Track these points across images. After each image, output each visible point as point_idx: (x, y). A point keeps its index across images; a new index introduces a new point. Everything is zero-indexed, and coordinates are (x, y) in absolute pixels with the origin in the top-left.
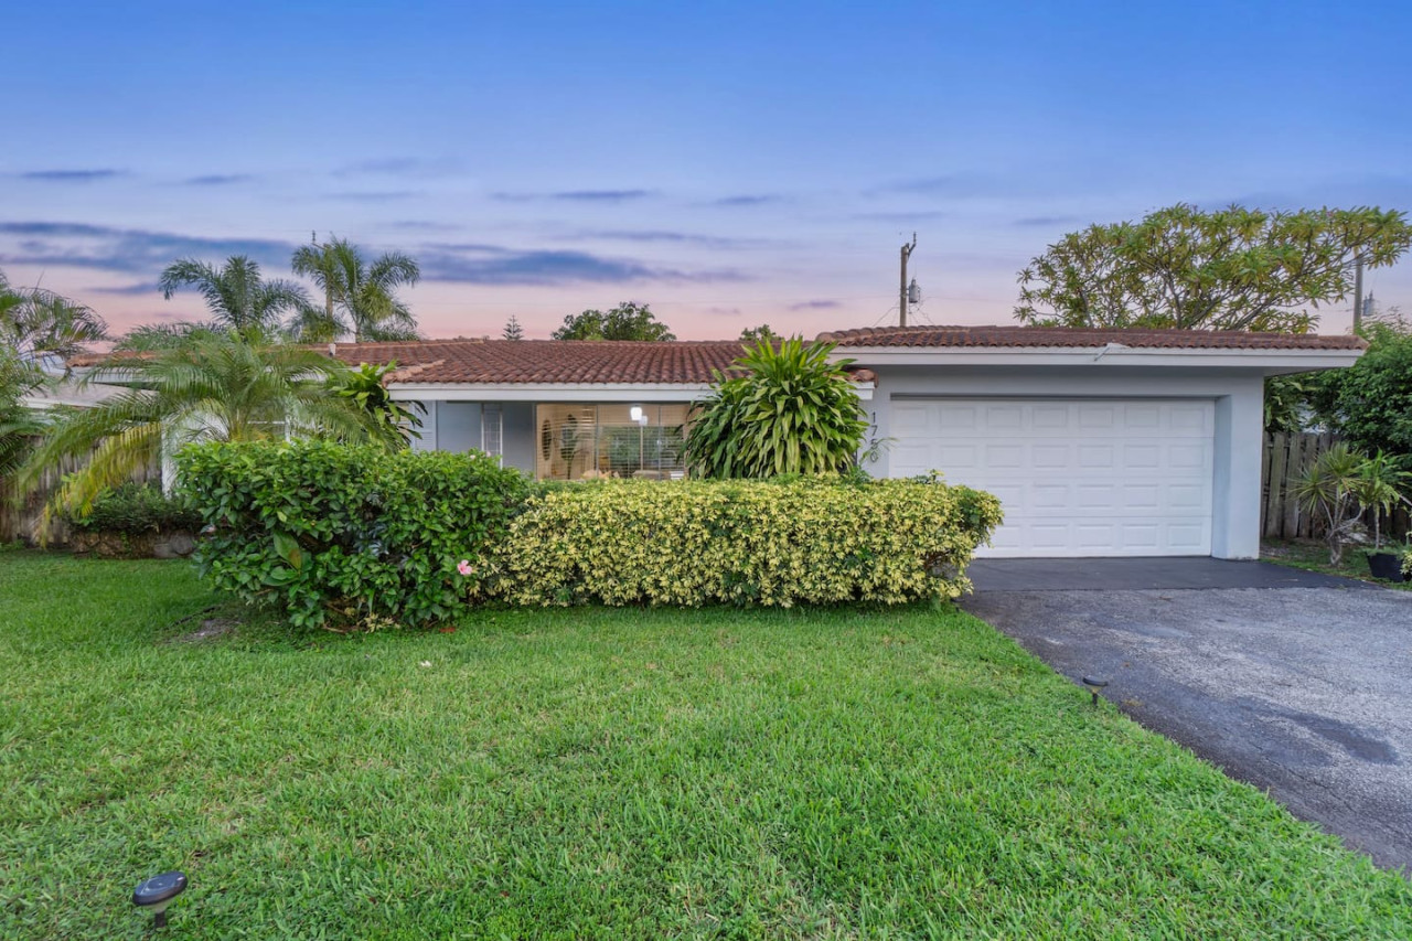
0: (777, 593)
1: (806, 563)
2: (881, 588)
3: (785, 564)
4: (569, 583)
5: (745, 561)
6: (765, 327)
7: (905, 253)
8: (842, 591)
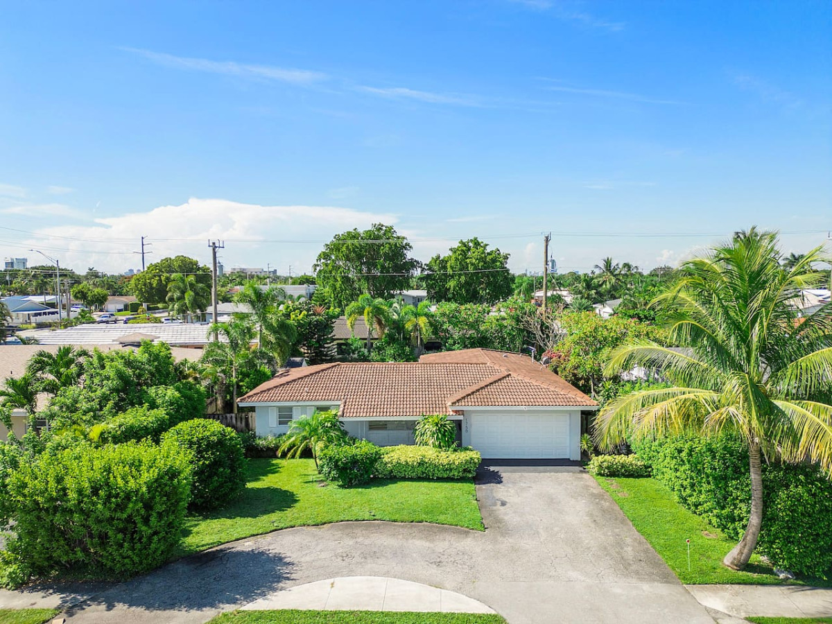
0: (433, 475)
1: (438, 470)
2: (454, 475)
3: (434, 470)
4: (390, 473)
5: (426, 469)
6: (476, 239)
7: (547, 240)
8: (446, 476)
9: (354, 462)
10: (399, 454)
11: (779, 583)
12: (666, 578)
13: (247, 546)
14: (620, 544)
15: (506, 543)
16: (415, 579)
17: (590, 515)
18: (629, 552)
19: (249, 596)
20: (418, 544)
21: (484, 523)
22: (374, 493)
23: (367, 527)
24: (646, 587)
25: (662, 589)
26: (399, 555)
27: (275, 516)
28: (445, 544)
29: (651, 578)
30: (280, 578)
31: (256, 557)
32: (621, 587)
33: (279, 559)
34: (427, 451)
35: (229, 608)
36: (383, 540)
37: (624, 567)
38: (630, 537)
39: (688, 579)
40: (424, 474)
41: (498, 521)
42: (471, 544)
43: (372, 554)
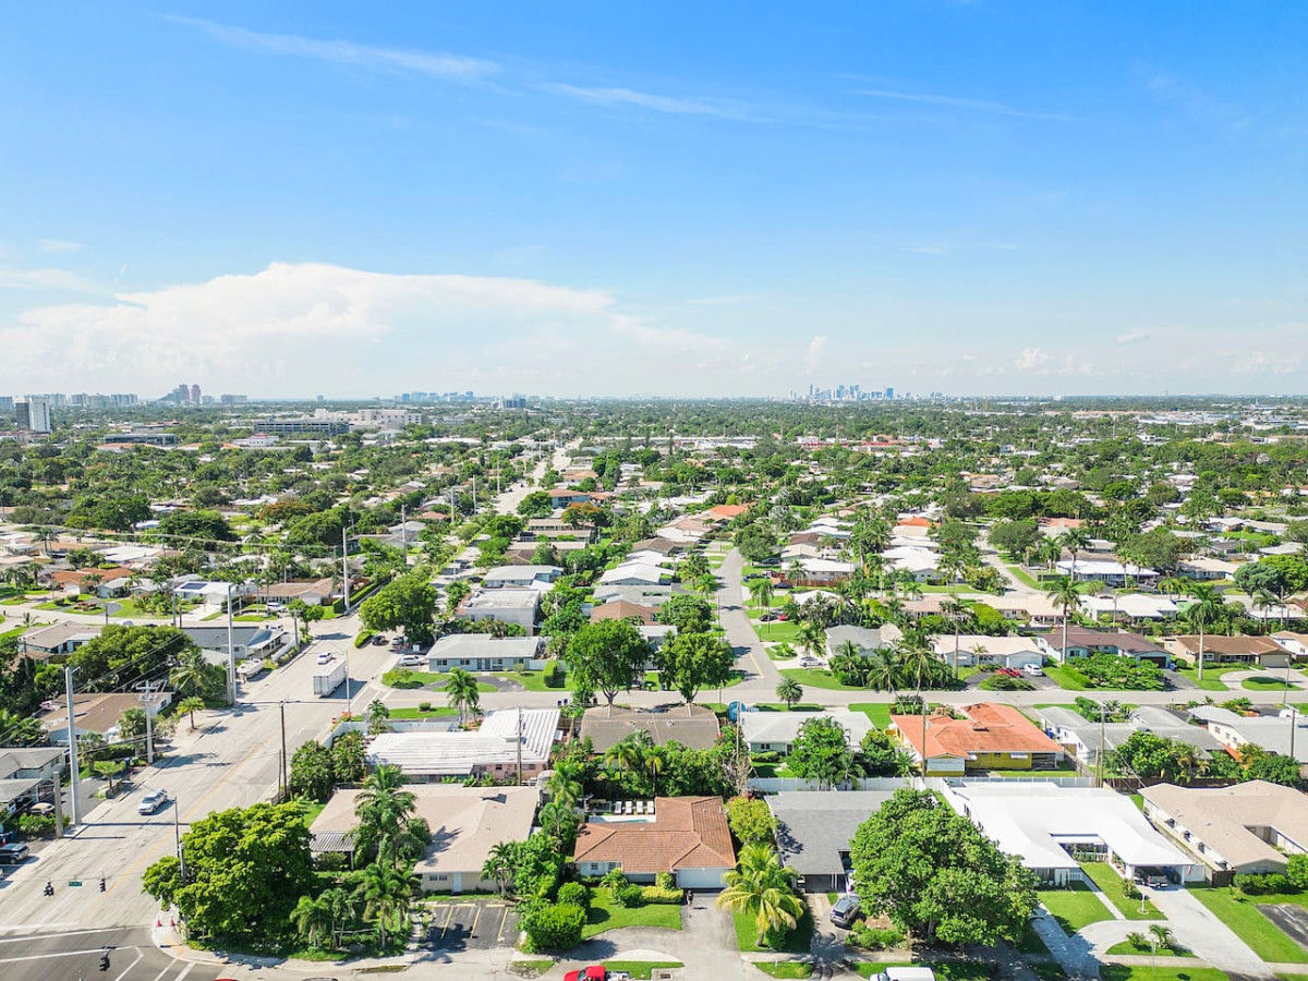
0: (663, 902)
4: (645, 901)
9: (631, 897)
10: (649, 892)
11: (768, 951)
12: (736, 950)
13: (599, 937)
14: (726, 937)
15: (688, 936)
16: (658, 950)
17: (722, 923)
18: (729, 939)
19: (608, 957)
20: (658, 937)
21: (681, 927)
22: (640, 911)
23: (639, 929)
24: (728, 953)
25: (733, 953)
26: (652, 941)
27: (604, 923)
28: (668, 936)
29: (731, 949)
30: (614, 950)
31: (604, 942)
32: (720, 952)
33: (611, 943)
34: (658, 890)
35: (603, 960)
36: (645, 935)
37: (724, 946)
38: (731, 934)
39: (742, 950)
40: (659, 901)
41: (687, 926)
42: (676, 937)
43: (642, 941)
